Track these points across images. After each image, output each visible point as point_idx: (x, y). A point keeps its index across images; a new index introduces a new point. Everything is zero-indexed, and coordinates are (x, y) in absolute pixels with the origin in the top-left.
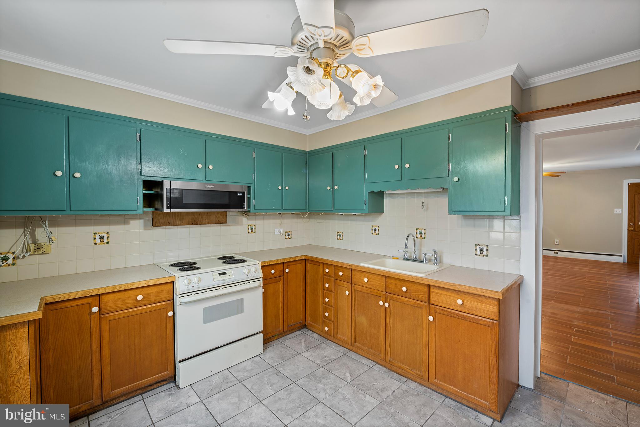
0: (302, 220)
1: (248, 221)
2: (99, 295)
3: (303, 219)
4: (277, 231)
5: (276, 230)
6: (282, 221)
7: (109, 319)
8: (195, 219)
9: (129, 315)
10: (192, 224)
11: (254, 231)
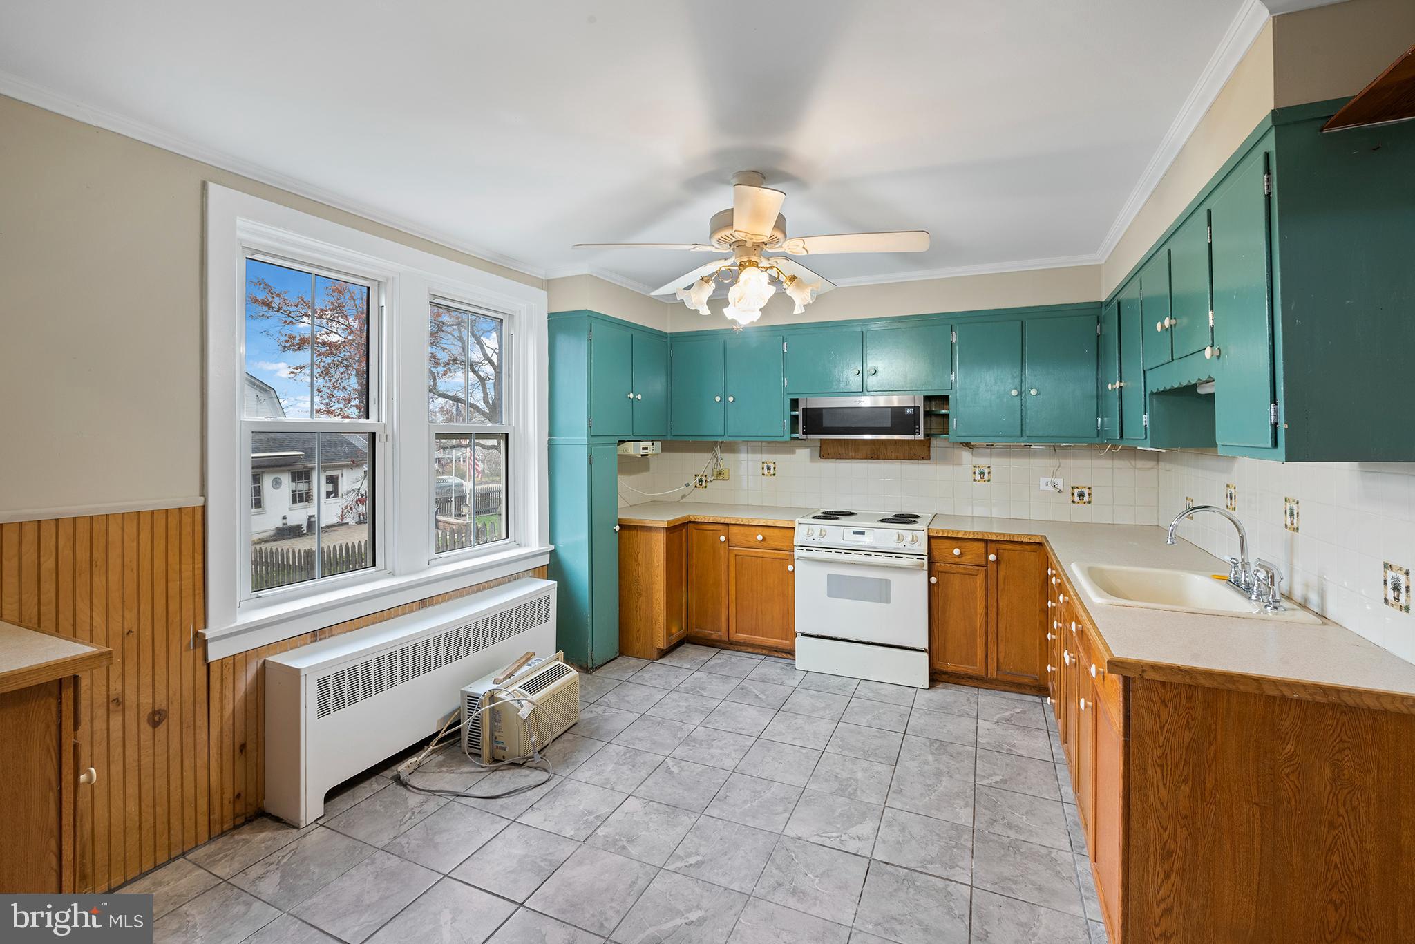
0: (1127, 462)
1: (974, 458)
2: (728, 525)
3: (1133, 462)
4: (1044, 483)
5: (1043, 481)
6: (1064, 462)
7: (735, 552)
8: (876, 451)
9: (753, 555)
10: (872, 458)
11: (986, 477)
